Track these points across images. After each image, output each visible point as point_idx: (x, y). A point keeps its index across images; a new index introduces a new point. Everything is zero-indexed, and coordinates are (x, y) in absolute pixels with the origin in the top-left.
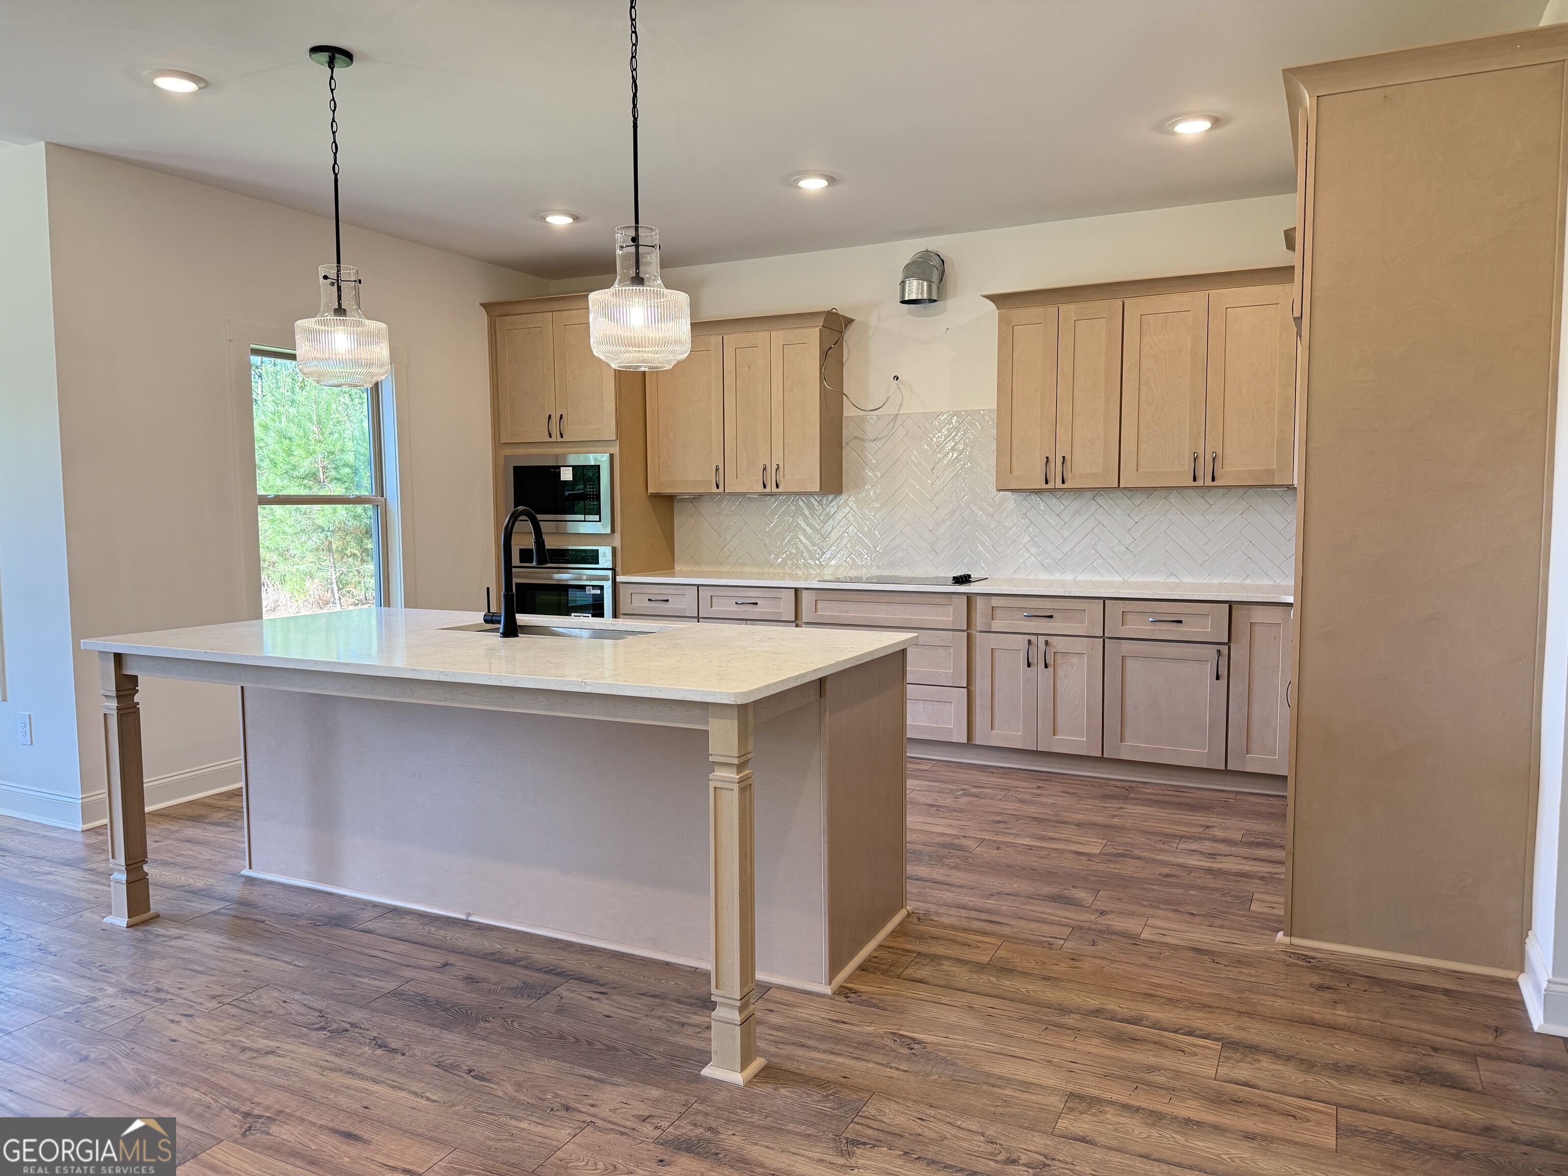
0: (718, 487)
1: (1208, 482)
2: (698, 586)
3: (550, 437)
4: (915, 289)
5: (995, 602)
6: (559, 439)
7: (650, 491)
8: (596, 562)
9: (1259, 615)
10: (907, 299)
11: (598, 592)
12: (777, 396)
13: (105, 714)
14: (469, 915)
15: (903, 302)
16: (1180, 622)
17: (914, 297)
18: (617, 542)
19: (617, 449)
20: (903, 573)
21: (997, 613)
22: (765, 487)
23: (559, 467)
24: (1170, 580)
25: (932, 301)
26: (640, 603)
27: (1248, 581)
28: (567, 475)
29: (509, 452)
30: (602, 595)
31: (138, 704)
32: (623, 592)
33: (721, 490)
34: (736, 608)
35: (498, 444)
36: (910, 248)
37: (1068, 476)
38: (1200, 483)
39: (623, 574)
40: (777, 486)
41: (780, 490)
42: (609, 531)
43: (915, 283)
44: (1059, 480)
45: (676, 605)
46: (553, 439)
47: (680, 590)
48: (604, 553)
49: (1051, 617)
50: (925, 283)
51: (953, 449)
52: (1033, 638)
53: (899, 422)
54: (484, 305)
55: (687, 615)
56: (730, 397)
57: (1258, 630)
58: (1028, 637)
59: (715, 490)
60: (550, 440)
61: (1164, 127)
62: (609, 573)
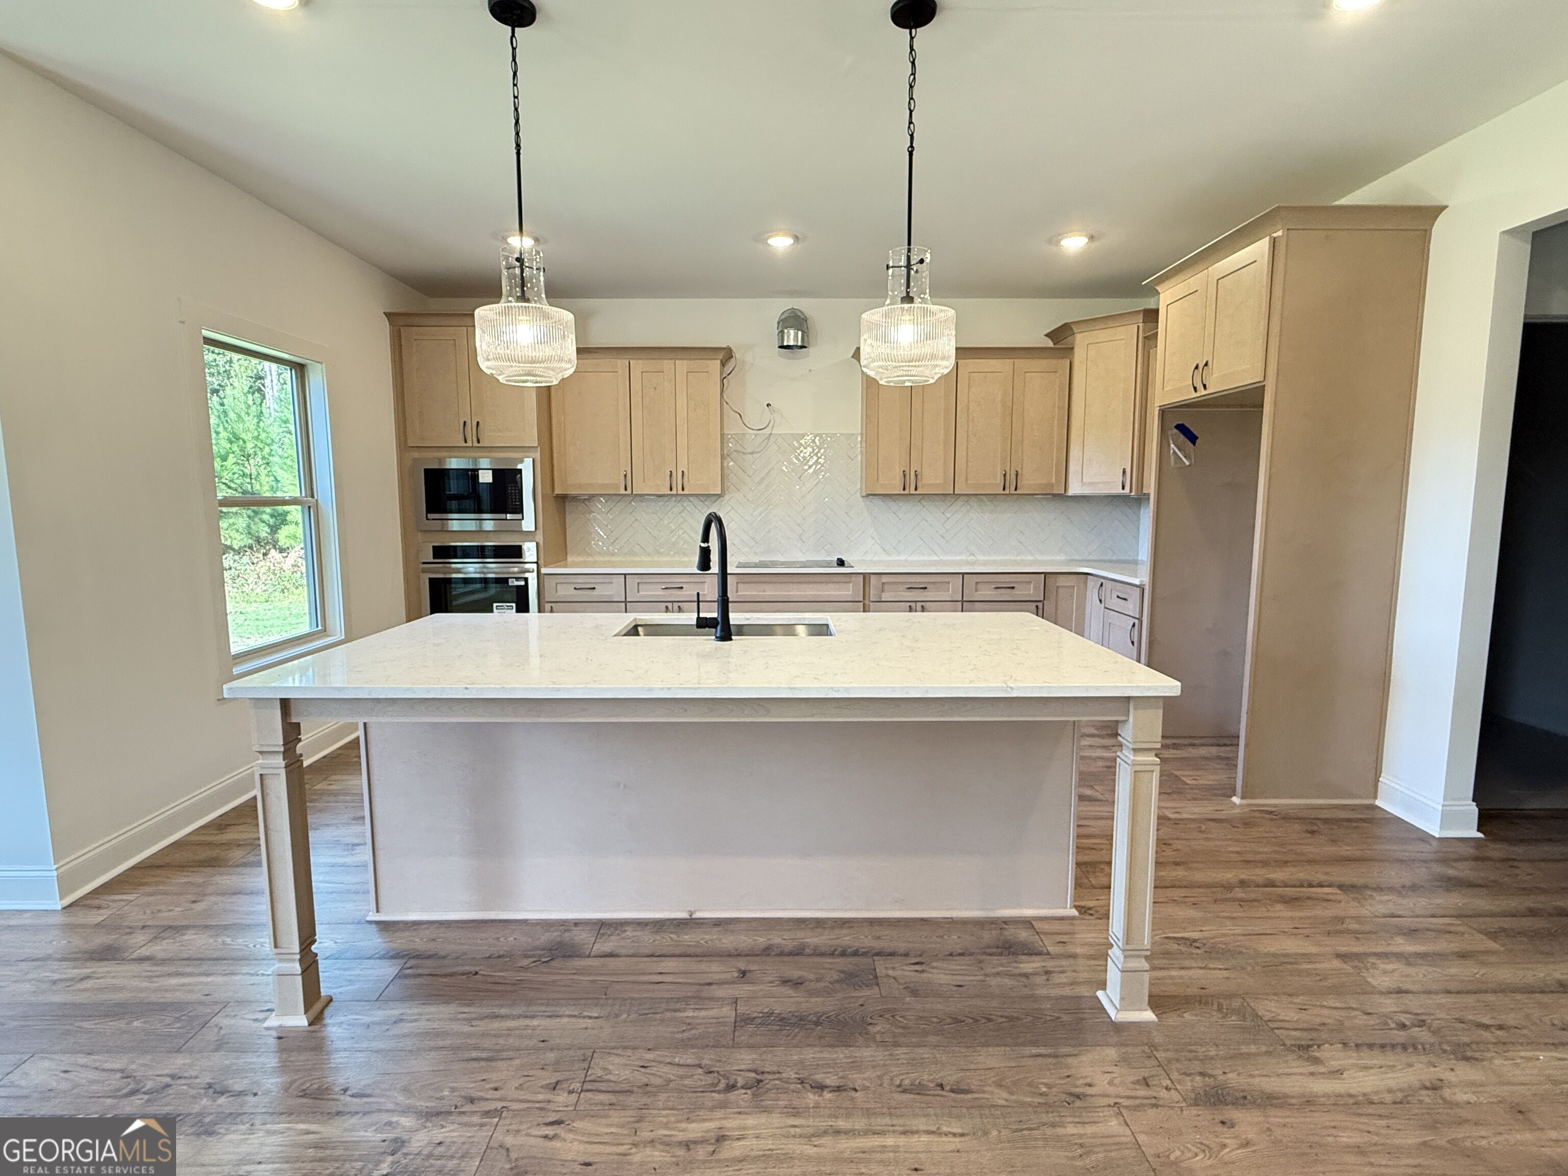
0: (626, 489)
1: (1013, 491)
2: (625, 575)
3: (466, 442)
4: (792, 337)
5: (885, 579)
6: (476, 444)
7: (556, 492)
8: (520, 556)
9: (1062, 581)
10: (785, 344)
11: (523, 583)
12: (682, 414)
13: (261, 775)
14: (691, 914)
15: (782, 347)
16: (1013, 588)
17: (792, 343)
18: (540, 537)
19: (538, 454)
20: (781, 559)
21: (886, 587)
22: (671, 490)
23: (477, 470)
24: (969, 558)
25: (802, 347)
26: (566, 591)
27: (1019, 558)
28: (486, 477)
29: (416, 455)
30: (526, 586)
31: (301, 755)
32: (548, 583)
33: (629, 492)
34: (661, 593)
35: (403, 445)
36: (783, 305)
37: (919, 485)
38: (1007, 492)
39: (545, 566)
40: (683, 489)
41: (686, 492)
42: (533, 529)
43: (792, 332)
44: (913, 487)
45: (602, 591)
46: (469, 444)
47: (606, 579)
48: (529, 549)
49: (925, 588)
50: (800, 333)
51: (817, 463)
52: (913, 605)
53: (772, 439)
54: (388, 315)
55: (615, 600)
56: (637, 413)
57: (1061, 590)
58: (909, 604)
59: (623, 492)
60: (465, 445)
61: (1054, 240)
62: (534, 566)
